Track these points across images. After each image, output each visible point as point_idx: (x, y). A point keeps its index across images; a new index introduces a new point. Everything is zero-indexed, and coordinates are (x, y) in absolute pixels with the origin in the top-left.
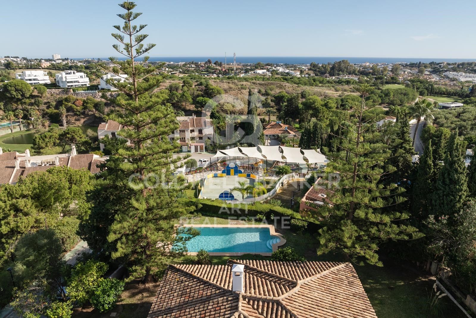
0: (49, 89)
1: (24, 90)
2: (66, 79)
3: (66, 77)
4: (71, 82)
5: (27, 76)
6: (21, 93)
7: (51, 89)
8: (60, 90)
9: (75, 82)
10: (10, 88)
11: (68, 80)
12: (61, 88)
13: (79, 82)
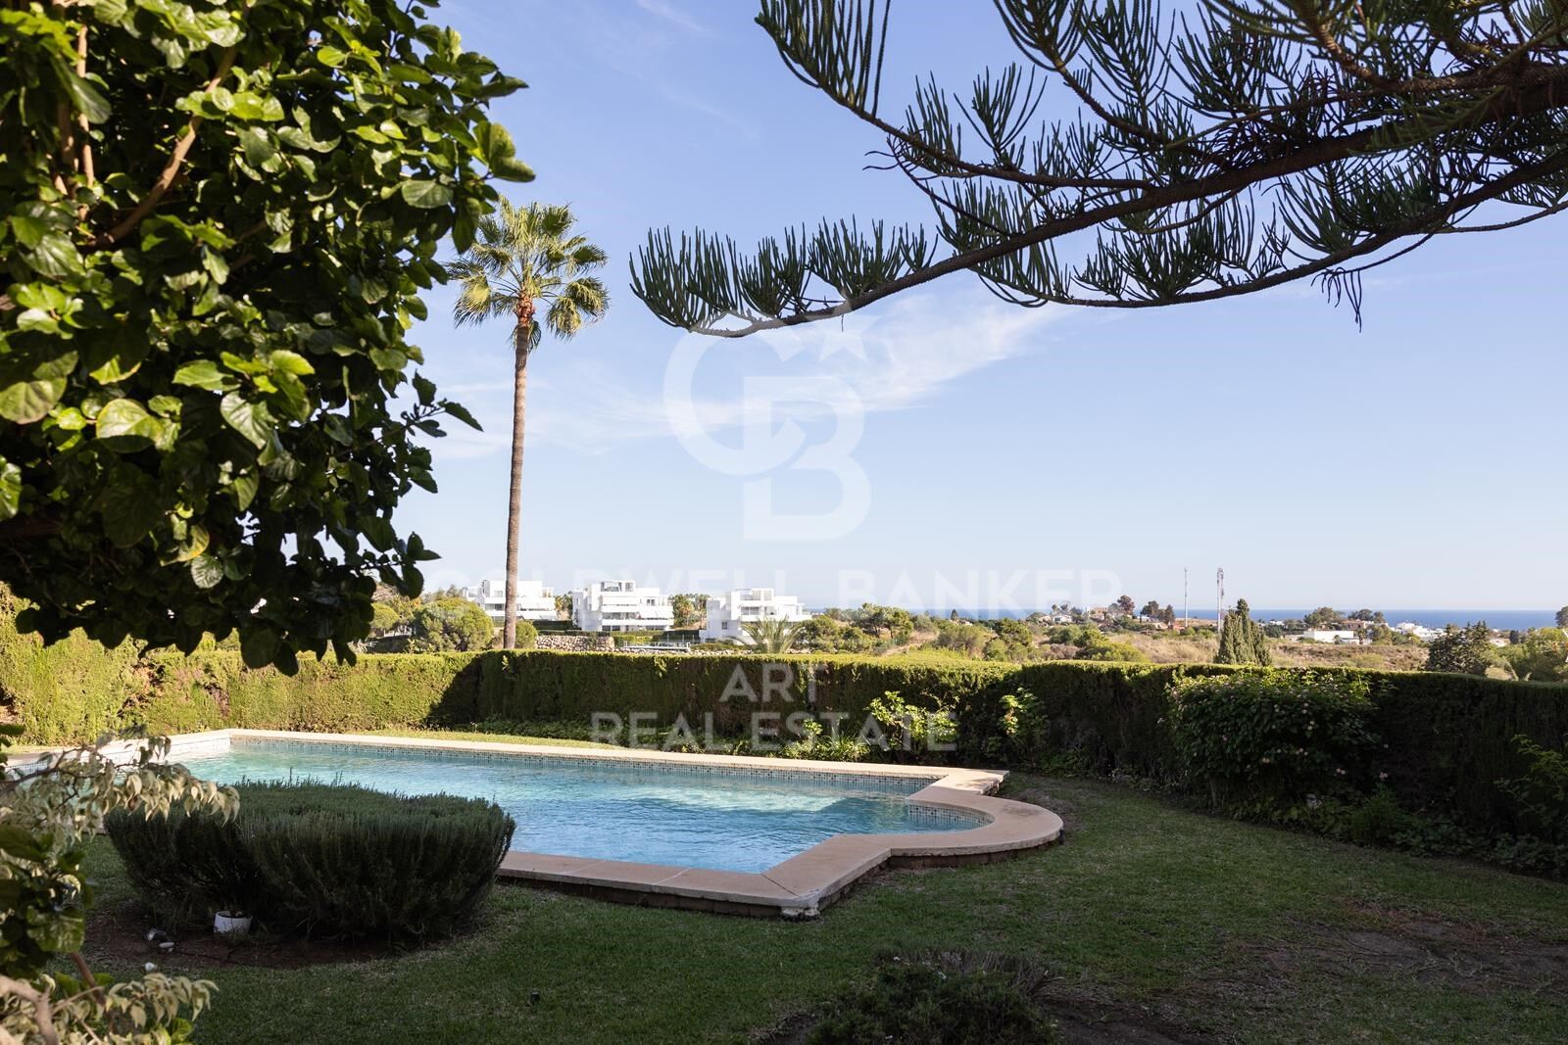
0: (547, 634)
1: (467, 631)
2: (601, 604)
3: (601, 598)
4: (617, 615)
5: (492, 593)
6: (459, 641)
7: (550, 634)
8: (576, 639)
9: (628, 615)
10: (429, 621)
11: (605, 610)
12: (582, 634)
13: (640, 618)
